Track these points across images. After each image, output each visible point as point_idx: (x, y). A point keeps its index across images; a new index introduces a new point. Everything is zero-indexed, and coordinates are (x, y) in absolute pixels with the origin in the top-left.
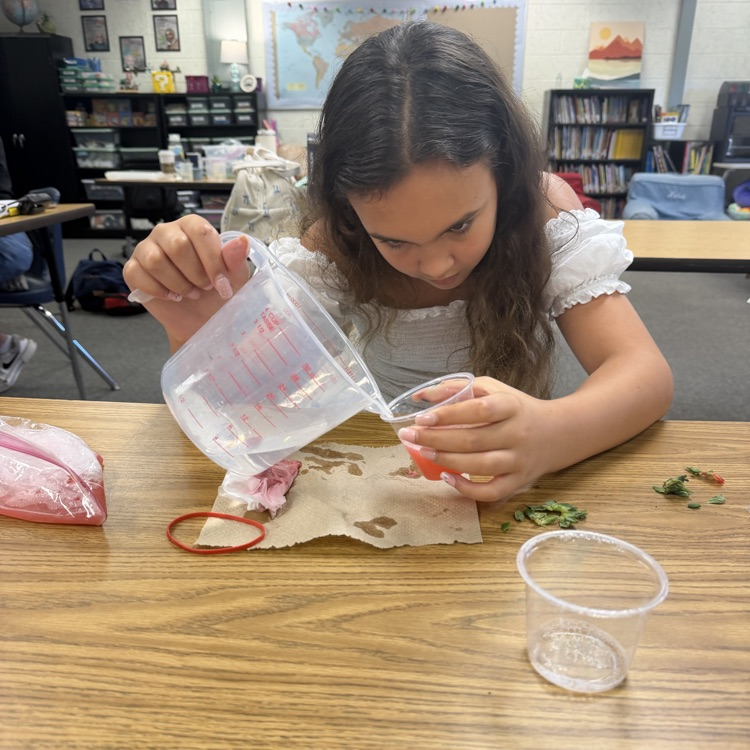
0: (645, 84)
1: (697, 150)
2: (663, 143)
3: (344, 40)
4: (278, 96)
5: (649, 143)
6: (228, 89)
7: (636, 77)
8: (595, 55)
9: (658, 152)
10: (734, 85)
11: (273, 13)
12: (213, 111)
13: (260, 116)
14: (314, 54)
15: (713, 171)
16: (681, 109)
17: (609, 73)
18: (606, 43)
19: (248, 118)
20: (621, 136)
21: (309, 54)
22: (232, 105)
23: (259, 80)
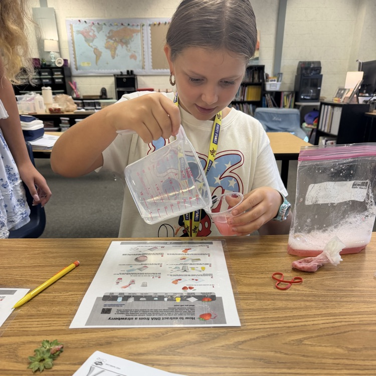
0: (261, 63)
1: (288, 96)
2: (271, 93)
3: (109, 40)
4: (77, 69)
5: (264, 92)
6: (49, 65)
7: (257, 59)
9: (268, 97)
10: (304, 63)
11: (71, 25)
12: (42, 77)
13: (67, 80)
14: (94, 47)
15: (295, 106)
16: (278, 75)
19: (60, 80)
20: (250, 90)
21: (92, 47)
22: (52, 74)
23: (65, 61)
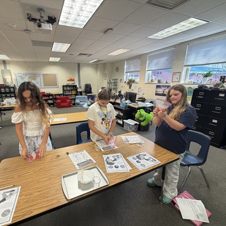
0: (75, 84)
1: (83, 92)
2: (79, 92)
3: (29, 78)
5: (77, 92)
6: (8, 86)
7: (74, 83)
8: (68, 80)
9: (79, 93)
10: (86, 84)
11: (16, 75)
12: (6, 90)
13: (15, 90)
14: (24, 80)
15: (86, 95)
16: (80, 87)
17: (70, 83)
18: (69, 79)
19: (13, 91)
20: (73, 91)
22: (10, 89)
23: (14, 85)
